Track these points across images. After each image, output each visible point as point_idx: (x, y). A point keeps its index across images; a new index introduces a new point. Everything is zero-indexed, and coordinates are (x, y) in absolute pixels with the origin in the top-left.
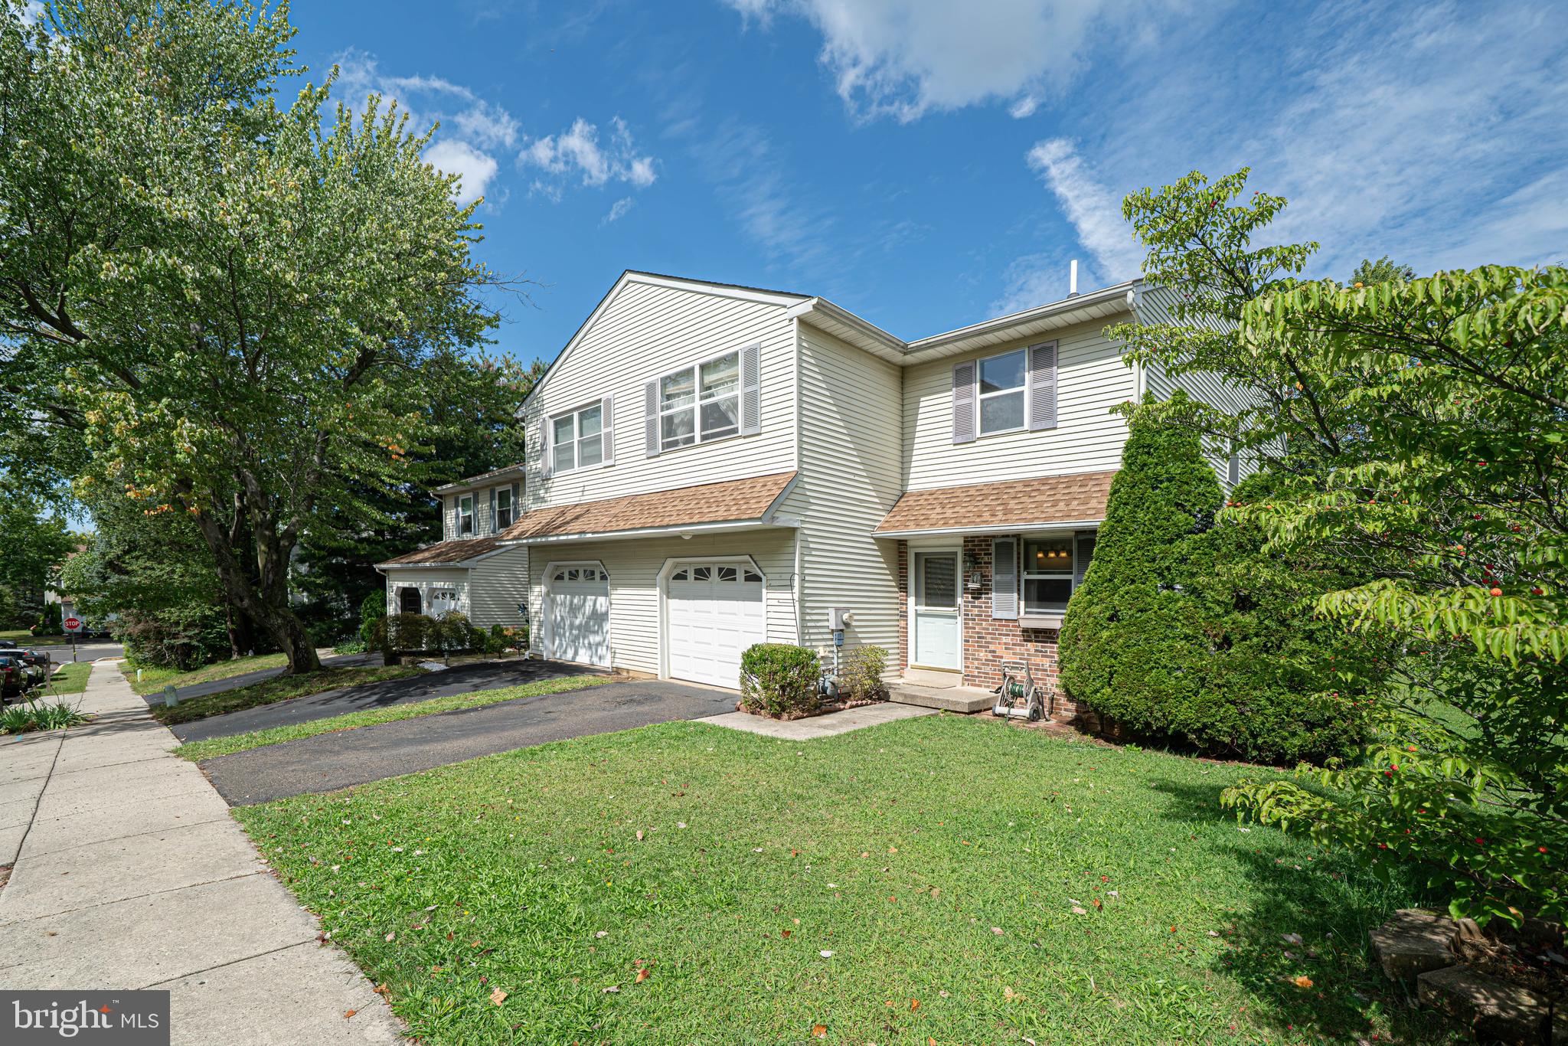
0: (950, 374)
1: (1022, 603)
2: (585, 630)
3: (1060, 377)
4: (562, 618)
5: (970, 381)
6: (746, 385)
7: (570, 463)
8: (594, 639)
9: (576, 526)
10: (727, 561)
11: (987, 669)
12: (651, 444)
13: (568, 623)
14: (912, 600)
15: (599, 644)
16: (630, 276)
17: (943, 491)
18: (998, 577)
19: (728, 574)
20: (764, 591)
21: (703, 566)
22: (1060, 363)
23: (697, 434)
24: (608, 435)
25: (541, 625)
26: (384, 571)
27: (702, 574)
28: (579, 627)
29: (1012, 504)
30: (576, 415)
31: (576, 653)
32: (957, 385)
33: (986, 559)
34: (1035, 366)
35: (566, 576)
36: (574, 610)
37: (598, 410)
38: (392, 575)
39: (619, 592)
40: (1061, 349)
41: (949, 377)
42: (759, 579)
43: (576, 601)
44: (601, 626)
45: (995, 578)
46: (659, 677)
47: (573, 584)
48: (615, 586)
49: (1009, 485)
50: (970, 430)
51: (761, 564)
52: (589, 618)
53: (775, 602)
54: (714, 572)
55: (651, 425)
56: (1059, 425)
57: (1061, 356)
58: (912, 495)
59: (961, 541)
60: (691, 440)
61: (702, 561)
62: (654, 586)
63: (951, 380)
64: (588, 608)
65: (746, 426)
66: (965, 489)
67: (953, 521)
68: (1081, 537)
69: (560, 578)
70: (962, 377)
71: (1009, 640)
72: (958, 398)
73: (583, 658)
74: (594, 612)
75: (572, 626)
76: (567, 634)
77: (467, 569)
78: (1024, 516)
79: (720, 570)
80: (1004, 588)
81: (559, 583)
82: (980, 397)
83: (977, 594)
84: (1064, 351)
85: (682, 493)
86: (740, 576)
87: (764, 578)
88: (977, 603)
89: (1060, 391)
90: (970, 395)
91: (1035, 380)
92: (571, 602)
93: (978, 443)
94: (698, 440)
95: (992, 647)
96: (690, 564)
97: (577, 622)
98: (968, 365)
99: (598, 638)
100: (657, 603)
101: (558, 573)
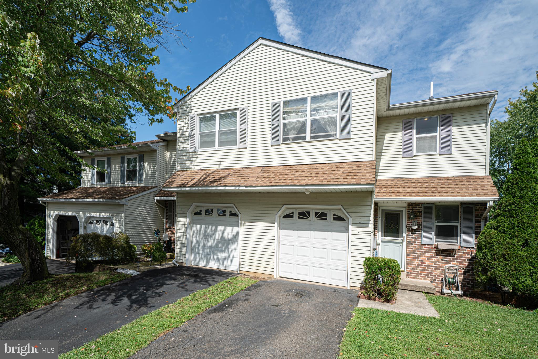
0: (401, 124)
1: (435, 237)
2: (215, 249)
3: (453, 131)
4: (197, 242)
5: (411, 128)
6: (342, 111)
7: (212, 144)
8: (222, 255)
9: (224, 182)
10: (321, 208)
11: (418, 269)
12: (275, 137)
13: (202, 245)
14: (379, 234)
15: (225, 259)
16: (261, 41)
17: (399, 180)
18: (425, 223)
19: (322, 216)
20: (350, 226)
21: (305, 211)
22: (454, 124)
23: (308, 135)
24: (243, 131)
25: (183, 245)
26: (45, 203)
27: (304, 215)
28: (211, 247)
30: (217, 116)
31: (208, 262)
32: (405, 129)
33: (419, 214)
34: (442, 125)
35: (203, 213)
36: (206, 236)
37: (235, 115)
38: (50, 206)
39: (247, 224)
40: (454, 118)
41: (400, 125)
42: (345, 220)
43: (209, 231)
44: (227, 247)
45: (424, 224)
46: (275, 277)
47: (208, 218)
48: (245, 220)
49: (431, 179)
50: (411, 151)
51: (348, 210)
52: (218, 242)
53: (357, 233)
54: (313, 214)
55: (275, 128)
56: (453, 153)
57: (454, 121)
58: (380, 180)
59: (406, 205)
60: (304, 138)
61: (304, 208)
62: (274, 221)
63: (401, 127)
64: (218, 235)
65: (342, 133)
66: (410, 179)
68: (465, 206)
69: (198, 213)
70: (407, 126)
71: (429, 255)
72: (405, 135)
73: (213, 265)
74: (222, 238)
75: (204, 246)
76: (201, 252)
77: (122, 205)
79: (317, 213)
80: (429, 229)
81: (198, 217)
82: (415, 136)
83: (414, 232)
84: (455, 119)
85: (299, 167)
86: (330, 217)
87: (350, 219)
88: (414, 236)
89: (453, 137)
90: (411, 134)
91: (443, 131)
92: (206, 231)
93: (414, 158)
94: (308, 138)
95: (421, 258)
96: (296, 209)
97: (209, 244)
98: (411, 120)
99: (224, 255)
100: (276, 232)
101: (197, 210)
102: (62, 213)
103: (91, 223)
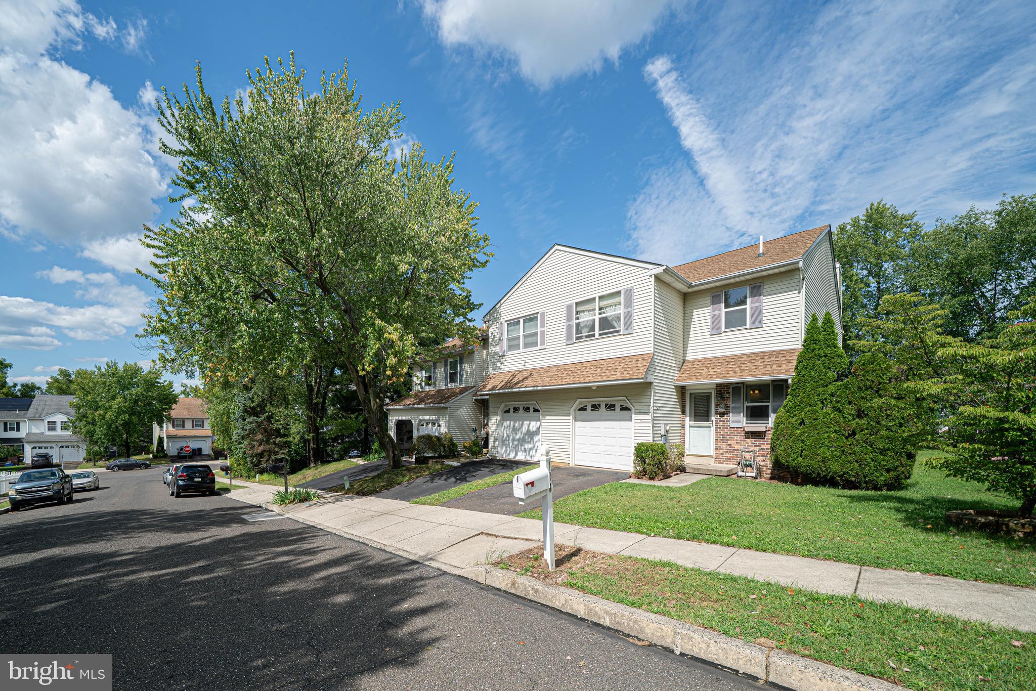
0: (709, 298)
1: (745, 418)
2: (522, 441)
3: (764, 301)
4: (508, 436)
5: (720, 303)
6: (626, 307)
7: (517, 347)
8: (527, 446)
9: (525, 383)
10: (610, 400)
11: (727, 454)
12: (569, 336)
13: (511, 438)
14: (687, 419)
15: (530, 449)
16: (557, 247)
17: (706, 360)
18: (733, 405)
19: (611, 407)
20: (633, 415)
21: (596, 403)
22: (764, 294)
23: (597, 332)
24: (543, 333)
25: (496, 439)
26: (387, 410)
27: (595, 407)
28: (519, 440)
29: (743, 367)
30: (522, 321)
31: (516, 454)
32: (713, 304)
33: (727, 395)
34: (752, 296)
35: (512, 410)
36: (515, 430)
37: (536, 318)
38: (391, 413)
39: (547, 418)
40: (765, 287)
41: (708, 300)
42: (629, 409)
43: (517, 425)
44: (532, 439)
45: (732, 405)
46: (571, 465)
47: (516, 415)
48: (544, 416)
49: (739, 357)
50: (720, 328)
51: (631, 401)
52: (525, 434)
53: (639, 421)
54: (603, 406)
55: (569, 328)
56: (764, 325)
57: (765, 290)
58: (689, 362)
59: (714, 386)
60: (593, 336)
61: (595, 401)
62: (569, 415)
63: (709, 301)
64: (524, 429)
65: (625, 328)
66: (717, 358)
67: (714, 376)
68: (775, 383)
69: (508, 411)
70: (715, 301)
71: (738, 438)
72: (713, 310)
73: (521, 457)
74: (528, 431)
75: (513, 440)
76: (511, 444)
77: (447, 408)
78: (751, 373)
79: (606, 405)
80: (736, 411)
81: (507, 415)
82: (724, 310)
83: (722, 414)
85: (589, 364)
86: (618, 408)
87: (633, 409)
88: (722, 419)
89: (764, 308)
90: (720, 309)
91: (752, 303)
92: (514, 426)
93: (723, 334)
94: (597, 336)
95: (729, 442)
96: (589, 402)
97: (517, 437)
98: (719, 293)
99: (530, 446)
100: (571, 424)
101: (507, 409)
102: (400, 418)
103: (423, 425)
